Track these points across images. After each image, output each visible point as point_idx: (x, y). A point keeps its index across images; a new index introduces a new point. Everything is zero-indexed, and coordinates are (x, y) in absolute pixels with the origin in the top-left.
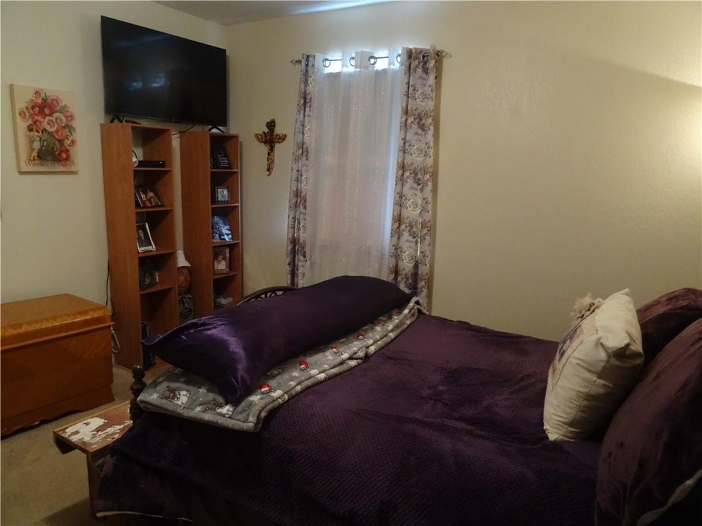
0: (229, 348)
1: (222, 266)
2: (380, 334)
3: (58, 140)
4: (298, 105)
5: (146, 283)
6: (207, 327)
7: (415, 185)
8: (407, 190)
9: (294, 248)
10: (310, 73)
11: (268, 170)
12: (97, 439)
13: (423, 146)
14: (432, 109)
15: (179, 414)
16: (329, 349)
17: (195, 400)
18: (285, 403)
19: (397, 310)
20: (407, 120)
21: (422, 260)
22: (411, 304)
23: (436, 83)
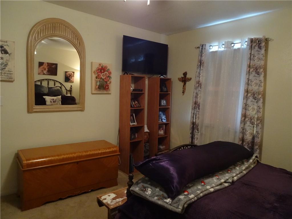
0: (170, 172)
1: (162, 132)
2: (239, 171)
3: (105, 82)
4: (197, 65)
5: (132, 138)
6: (160, 161)
7: (254, 100)
8: (249, 102)
9: (193, 126)
10: (203, 52)
11: (183, 93)
12: (113, 203)
13: (258, 82)
14: (263, 65)
15: (147, 199)
16: (214, 176)
17: (154, 194)
18: (195, 201)
19: (246, 160)
20: (250, 70)
21: (256, 136)
22: (254, 157)
23: (265, 53)
